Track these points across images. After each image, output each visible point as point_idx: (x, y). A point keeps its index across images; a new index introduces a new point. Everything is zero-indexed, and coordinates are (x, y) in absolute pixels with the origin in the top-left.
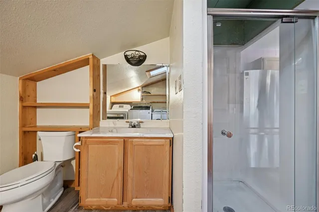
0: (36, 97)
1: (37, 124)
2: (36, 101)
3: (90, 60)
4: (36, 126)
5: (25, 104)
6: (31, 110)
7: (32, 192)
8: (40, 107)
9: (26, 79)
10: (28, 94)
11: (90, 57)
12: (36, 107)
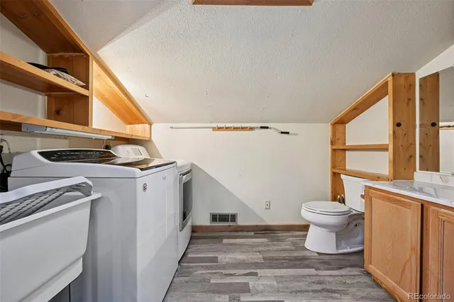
0: (345, 140)
1: (347, 168)
2: (345, 144)
3: (389, 83)
4: (345, 170)
5: (334, 147)
6: (340, 153)
7: (322, 223)
8: (349, 150)
9: (336, 123)
10: (337, 137)
11: (389, 79)
12: (345, 150)
